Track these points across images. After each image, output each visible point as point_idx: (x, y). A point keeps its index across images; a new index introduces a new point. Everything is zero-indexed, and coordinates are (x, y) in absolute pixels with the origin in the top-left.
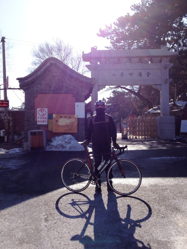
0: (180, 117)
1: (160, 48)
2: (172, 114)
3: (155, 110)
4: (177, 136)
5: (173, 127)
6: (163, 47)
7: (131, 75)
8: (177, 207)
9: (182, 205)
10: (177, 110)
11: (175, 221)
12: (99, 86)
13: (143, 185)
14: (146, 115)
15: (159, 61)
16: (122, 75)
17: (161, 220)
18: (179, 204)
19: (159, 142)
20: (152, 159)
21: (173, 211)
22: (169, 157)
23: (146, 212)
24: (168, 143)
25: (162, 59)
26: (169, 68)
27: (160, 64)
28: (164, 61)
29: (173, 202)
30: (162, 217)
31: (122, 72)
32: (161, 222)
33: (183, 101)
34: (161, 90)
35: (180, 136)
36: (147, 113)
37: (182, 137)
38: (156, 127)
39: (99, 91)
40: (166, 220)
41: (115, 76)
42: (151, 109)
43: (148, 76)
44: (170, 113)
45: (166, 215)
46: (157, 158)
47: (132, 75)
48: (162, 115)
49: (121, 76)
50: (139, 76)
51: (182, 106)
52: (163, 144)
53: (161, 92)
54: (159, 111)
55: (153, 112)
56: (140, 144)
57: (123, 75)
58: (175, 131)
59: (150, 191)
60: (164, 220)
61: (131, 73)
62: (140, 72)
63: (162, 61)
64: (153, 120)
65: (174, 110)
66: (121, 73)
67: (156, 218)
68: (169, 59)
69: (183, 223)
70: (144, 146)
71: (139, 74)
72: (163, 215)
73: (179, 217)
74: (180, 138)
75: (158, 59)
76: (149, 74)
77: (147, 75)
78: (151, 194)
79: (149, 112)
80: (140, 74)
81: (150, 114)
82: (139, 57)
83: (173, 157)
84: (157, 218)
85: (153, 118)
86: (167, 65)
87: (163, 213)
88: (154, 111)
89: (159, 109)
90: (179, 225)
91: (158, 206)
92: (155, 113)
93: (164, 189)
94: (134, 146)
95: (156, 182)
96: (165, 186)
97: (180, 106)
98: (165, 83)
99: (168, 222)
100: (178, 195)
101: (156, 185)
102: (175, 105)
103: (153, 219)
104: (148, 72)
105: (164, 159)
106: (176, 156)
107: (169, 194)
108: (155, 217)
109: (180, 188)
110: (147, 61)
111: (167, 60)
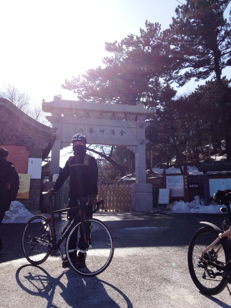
0: (158, 185)
1: (136, 105)
2: (148, 181)
3: (130, 178)
4: (154, 209)
5: (150, 198)
6: (139, 103)
7: (102, 132)
8: (166, 277)
9: (173, 275)
10: (154, 177)
11: (165, 294)
12: (62, 142)
13: (118, 256)
14: (119, 183)
15: (134, 119)
17: (147, 294)
18: (167, 275)
19: (134, 214)
20: (128, 229)
21: (161, 283)
22: (148, 228)
23: (125, 285)
24: (145, 215)
25: (138, 117)
26: (146, 127)
27: (135, 122)
28: (140, 119)
29: (160, 272)
30: (148, 290)
31: (91, 128)
32: (146, 296)
33: (161, 168)
34: (136, 153)
35: (158, 209)
36: (120, 180)
37: (160, 210)
38: (130, 196)
39: (62, 148)
40: (152, 293)
41: (82, 132)
42: (125, 176)
43: (122, 135)
44: (146, 181)
45: (153, 287)
46: (134, 229)
48: (137, 182)
49: (91, 132)
50: (111, 134)
51: (159, 173)
52: (140, 216)
53: (136, 154)
54: (134, 179)
55: (126, 180)
56: (112, 215)
57: (93, 132)
58: (152, 201)
59: (128, 262)
60: (151, 294)
61: (102, 130)
62: (113, 130)
63: (138, 119)
64: (127, 188)
65: (151, 178)
66: (90, 129)
67: (139, 291)
69: (177, 296)
70: (116, 217)
72: (148, 288)
73: (170, 288)
74: (158, 211)
75: (133, 117)
76: (123, 133)
77: (121, 133)
78: (129, 264)
79: (122, 180)
80: (113, 132)
81: (123, 182)
82: (111, 112)
83: (153, 228)
84: (141, 291)
85: (127, 186)
86: (143, 124)
87: (148, 286)
88: (128, 178)
89: (134, 176)
90: (171, 297)
91: (140, 278)
92: (129, 181)
93: (146, 259)
94: (104, 218)
95: (135, 252)
96: (147, 256)
97: (157, 174)
98: (141, 144)
99: (156, 295)
100: (165, 265)
101: (136, 255)
102: (151, 172)
103: (135, 293)
104: (122, 130)
105: (143, 229)
106: (156, 227)
107: (153, 263)
108: (137, 290)
109: (166, 257)
110: (121, 118)
111: (144, 118)
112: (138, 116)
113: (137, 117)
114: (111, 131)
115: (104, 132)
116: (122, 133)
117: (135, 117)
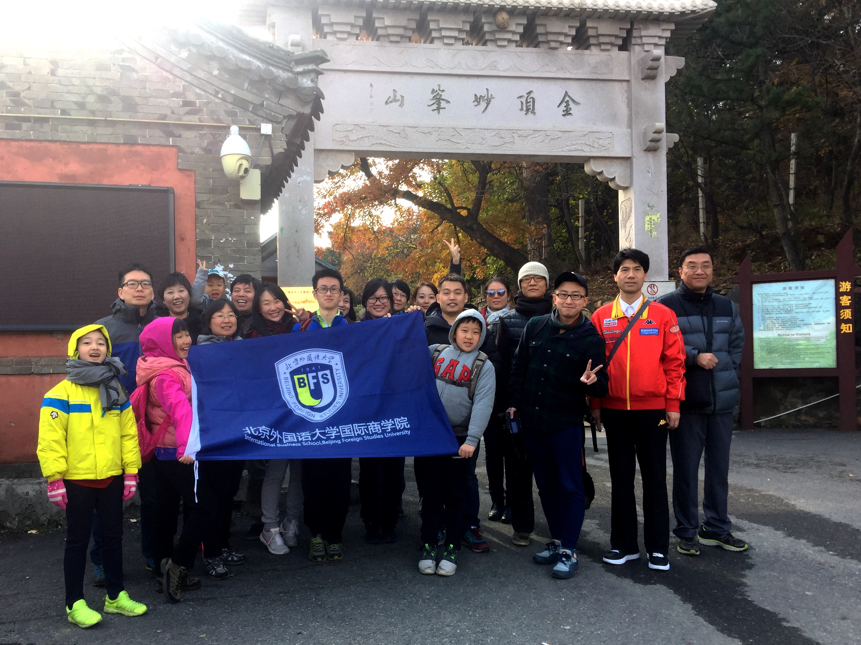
7: (483, 104)
16: (439, 105)
25: (635, 33)
27: (623, 55)
28: (645, 40)
31: (436, 88)
34: (625, 189)
41: (401, 105)
43: (567, 113)
47: (488, 104)
49: (435, 107)
50: (522, 109)
53: (621, 195)
62: (529, 93)
63: (634, 41)
66: (433, 91)
68: (668, 34)
71: (524, 100)
75: (616, 32)
76: (571, 103)
77: (563, 107)
80: (527, 102)
86: (657, 63)
98: (648, 150)
104: (566, 94)
111: (659, 37)
112: (635, 27)
113: (629, 32)
114: (521, 97)
115: (493, 101)
116: (567, 105)
117: (624, 34)
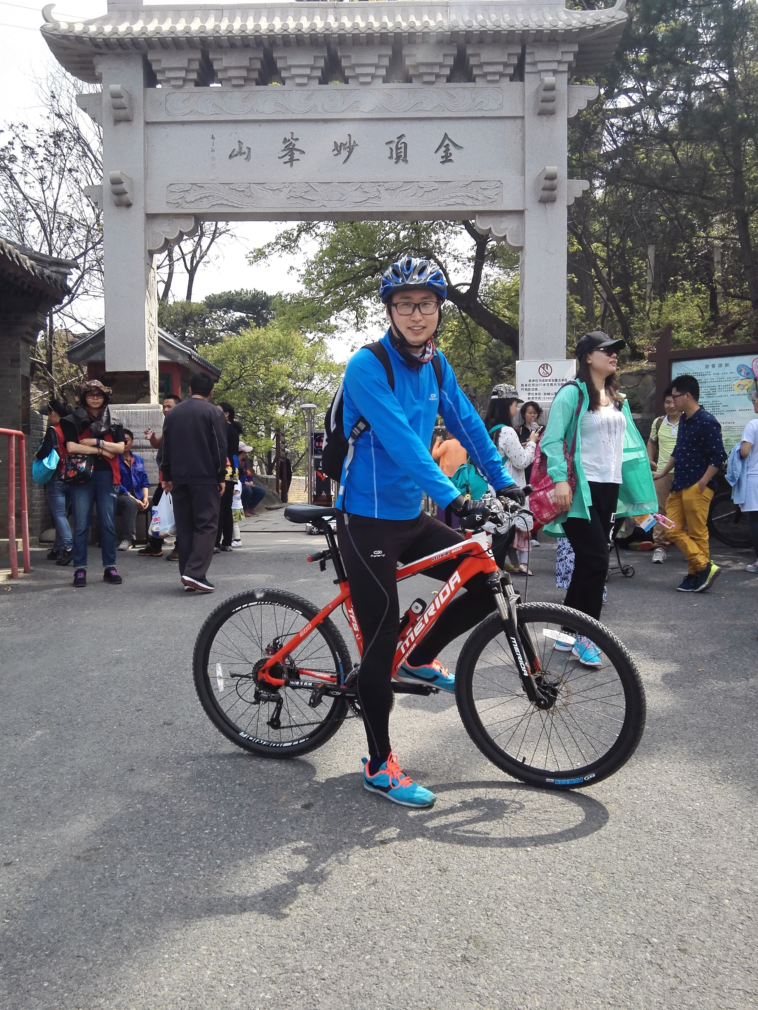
7: (344, 153)
12: (151, 217)
15: (511, 71)
16: (292, 155)
26: (573, 114)
28: (540, 67)
31: (289, 137)
43: (447, 159)
47: (350, 153)
49: (288, 158)
50: (391, 157)
62: (400, 137)
63: (528, 69)
66: (285, 140)
68: (570, 58)
71: (393, 146)
75: (504, 60)
80: (397, 148)
86: (551, 94)
104: (446, 136)
110: (436, 70)
111: (559, 62)
113: (521, 57)
114: (390, 142)
115: (356, 151)
116: (447, 150)
117: (515, 61)
